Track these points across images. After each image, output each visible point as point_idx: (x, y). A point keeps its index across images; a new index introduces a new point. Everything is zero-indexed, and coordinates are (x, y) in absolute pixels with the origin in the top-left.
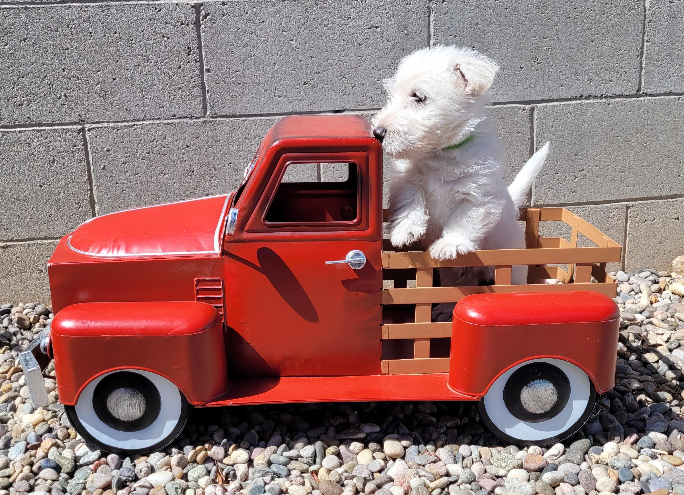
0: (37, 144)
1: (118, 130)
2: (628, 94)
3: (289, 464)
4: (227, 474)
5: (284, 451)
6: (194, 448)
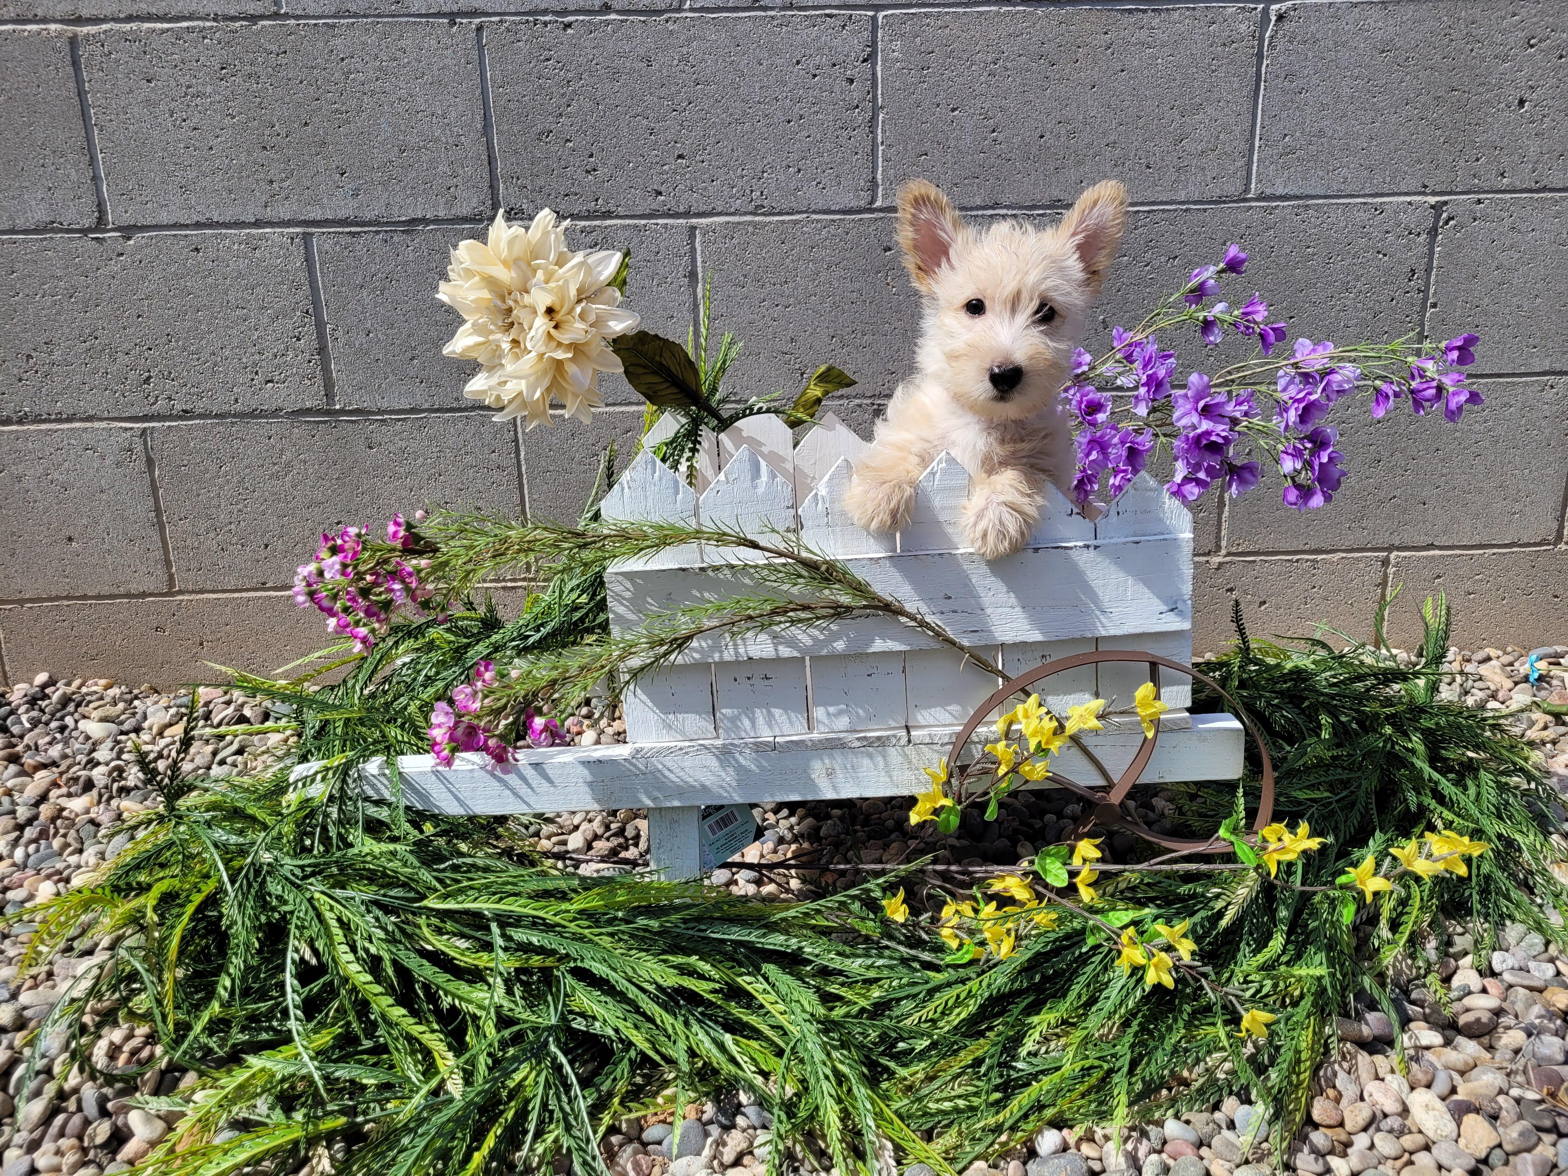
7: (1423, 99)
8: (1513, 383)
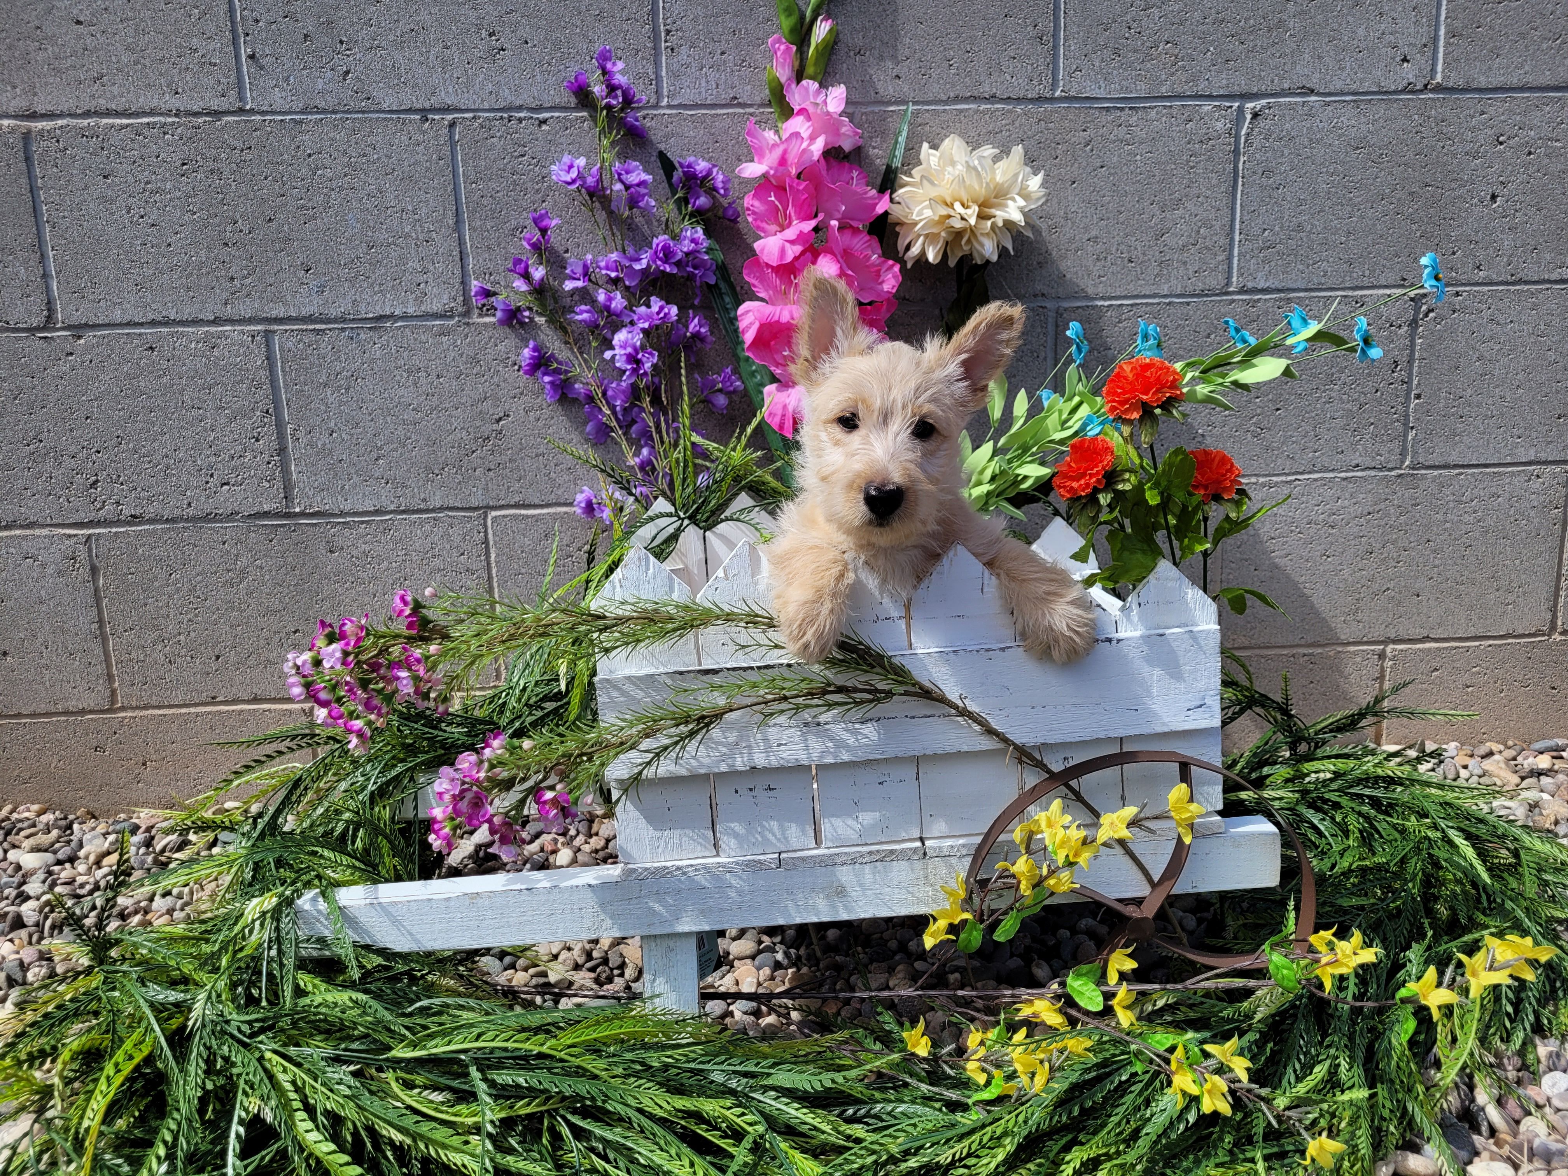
7: (1398, 194)
8: (1499, 474)
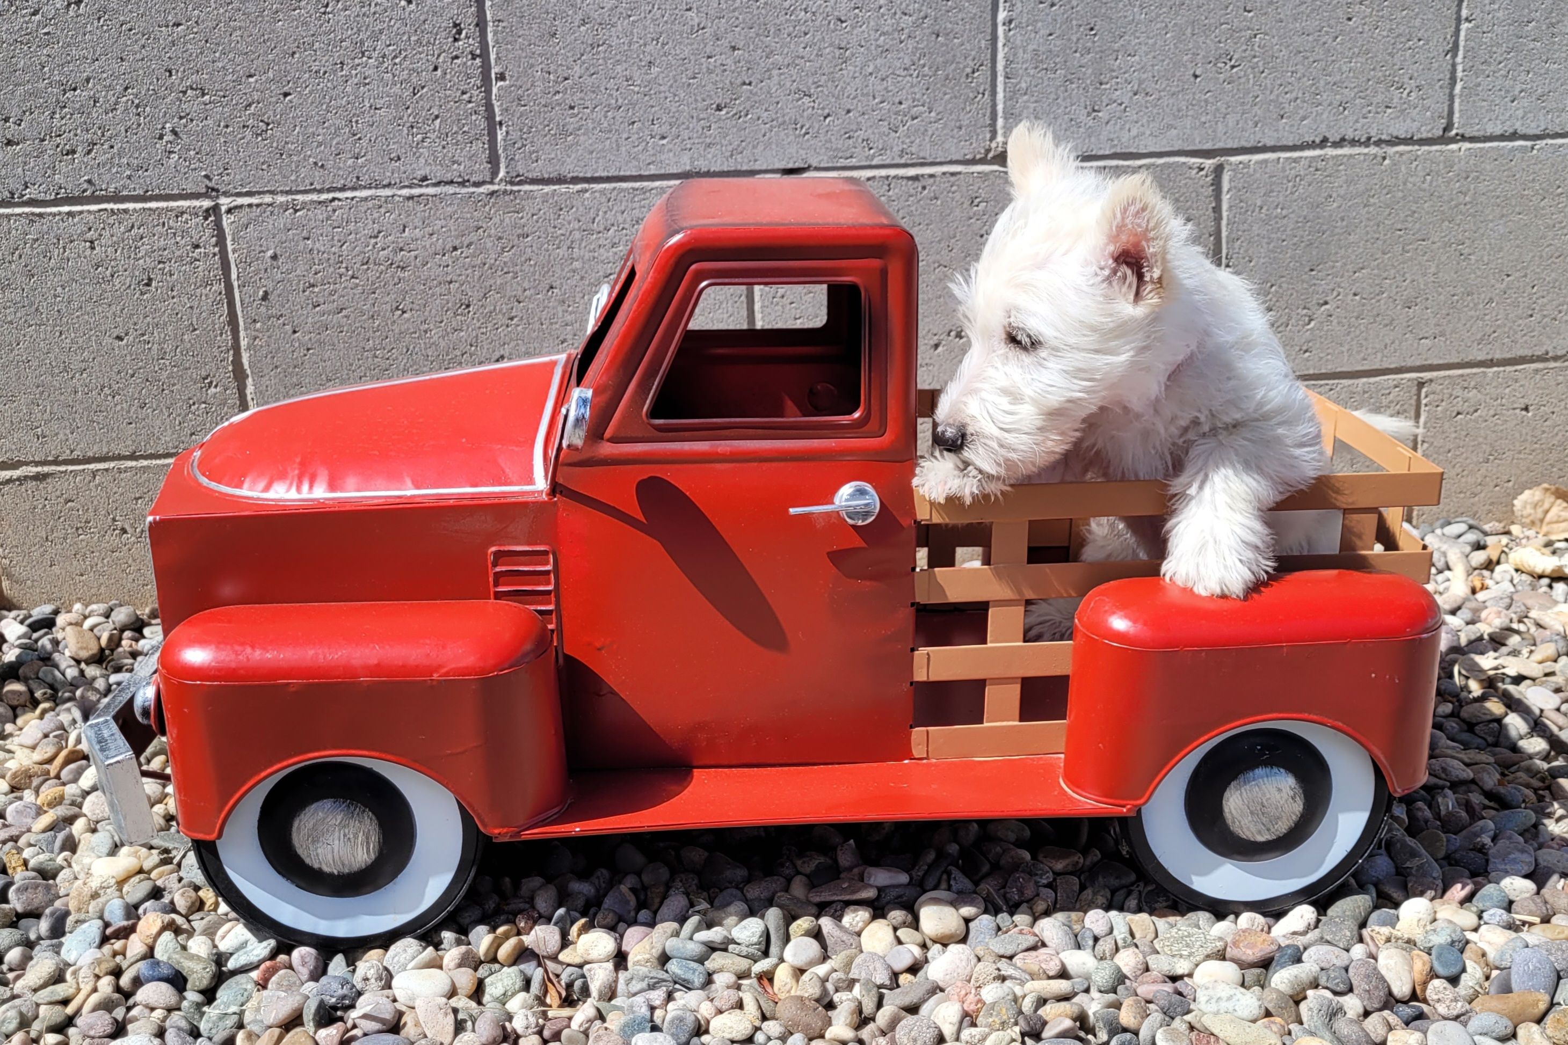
0: (110, 243)
1: (296, 211)
2: (1424, 135)
3: (707, 959)
4: (569, 986)
5: (697, 929)
6: (493, 929)
